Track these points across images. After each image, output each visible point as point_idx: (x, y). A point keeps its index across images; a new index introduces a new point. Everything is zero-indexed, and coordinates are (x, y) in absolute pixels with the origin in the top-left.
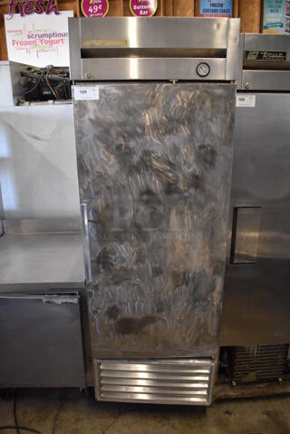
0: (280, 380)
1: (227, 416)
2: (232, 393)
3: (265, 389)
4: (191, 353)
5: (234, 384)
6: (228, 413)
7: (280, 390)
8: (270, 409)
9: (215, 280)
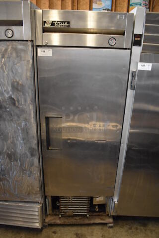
0: (88, 216)
1: (53, 234)
2: (58, 222)
3: (78, 221)
4: (26, 199)
5: (60, 216)
6: (55, 232)
7: (87, 221)
8: (79, 232)
9: (32, 160)
